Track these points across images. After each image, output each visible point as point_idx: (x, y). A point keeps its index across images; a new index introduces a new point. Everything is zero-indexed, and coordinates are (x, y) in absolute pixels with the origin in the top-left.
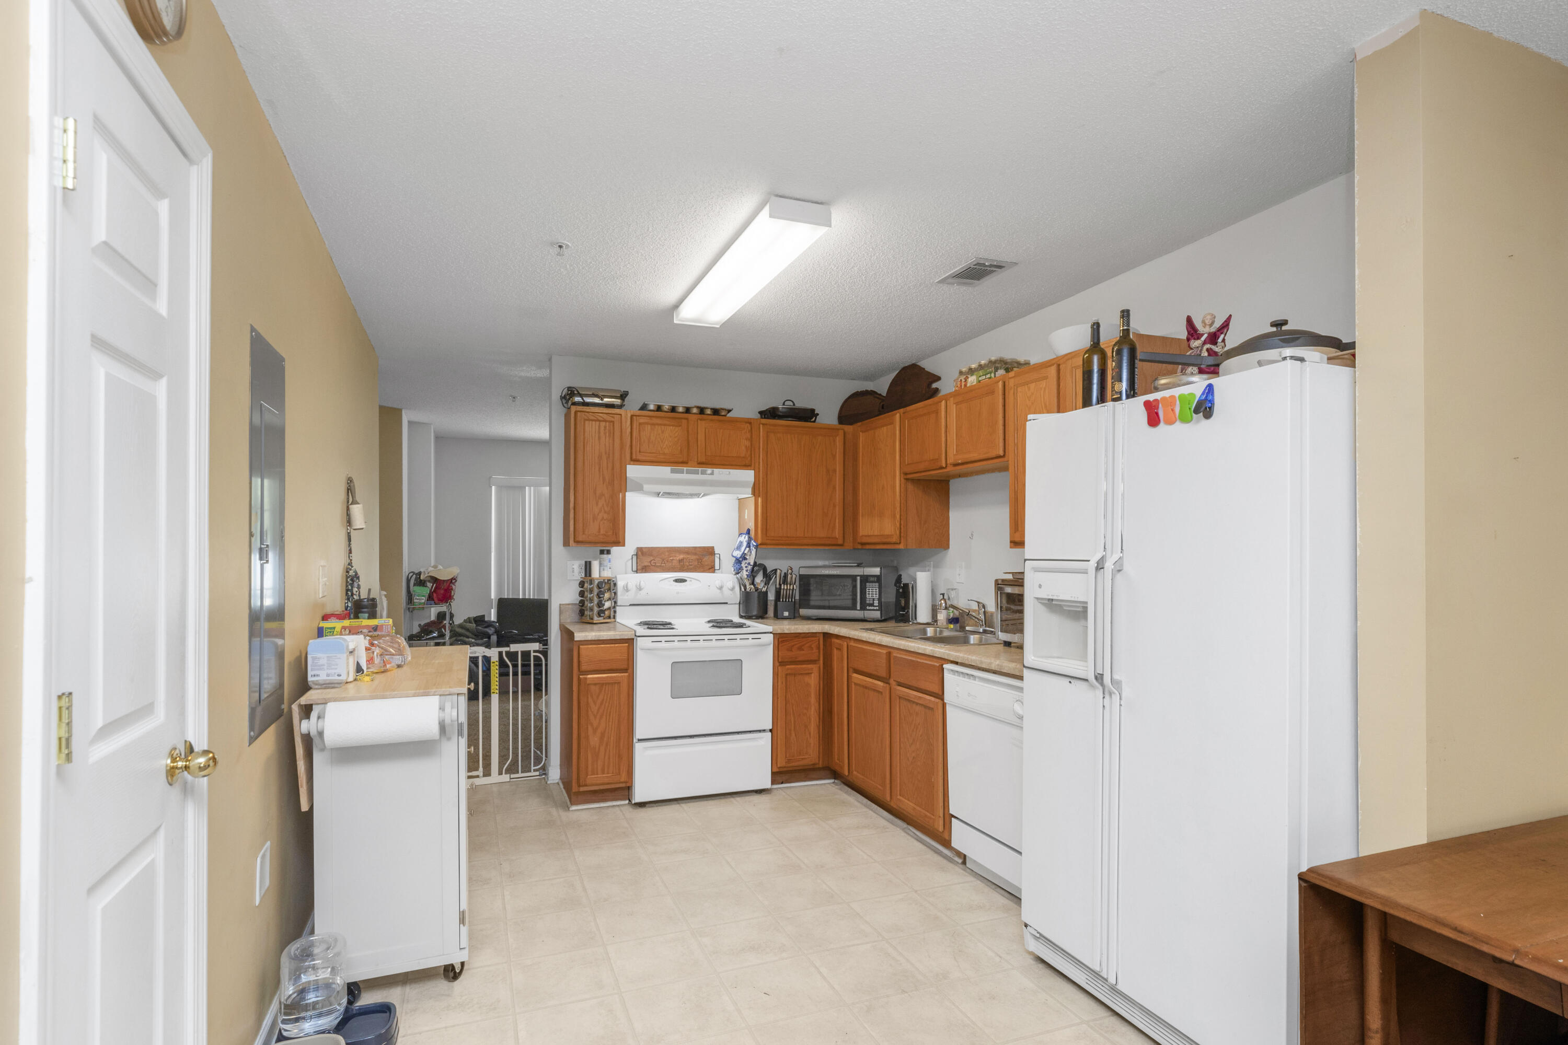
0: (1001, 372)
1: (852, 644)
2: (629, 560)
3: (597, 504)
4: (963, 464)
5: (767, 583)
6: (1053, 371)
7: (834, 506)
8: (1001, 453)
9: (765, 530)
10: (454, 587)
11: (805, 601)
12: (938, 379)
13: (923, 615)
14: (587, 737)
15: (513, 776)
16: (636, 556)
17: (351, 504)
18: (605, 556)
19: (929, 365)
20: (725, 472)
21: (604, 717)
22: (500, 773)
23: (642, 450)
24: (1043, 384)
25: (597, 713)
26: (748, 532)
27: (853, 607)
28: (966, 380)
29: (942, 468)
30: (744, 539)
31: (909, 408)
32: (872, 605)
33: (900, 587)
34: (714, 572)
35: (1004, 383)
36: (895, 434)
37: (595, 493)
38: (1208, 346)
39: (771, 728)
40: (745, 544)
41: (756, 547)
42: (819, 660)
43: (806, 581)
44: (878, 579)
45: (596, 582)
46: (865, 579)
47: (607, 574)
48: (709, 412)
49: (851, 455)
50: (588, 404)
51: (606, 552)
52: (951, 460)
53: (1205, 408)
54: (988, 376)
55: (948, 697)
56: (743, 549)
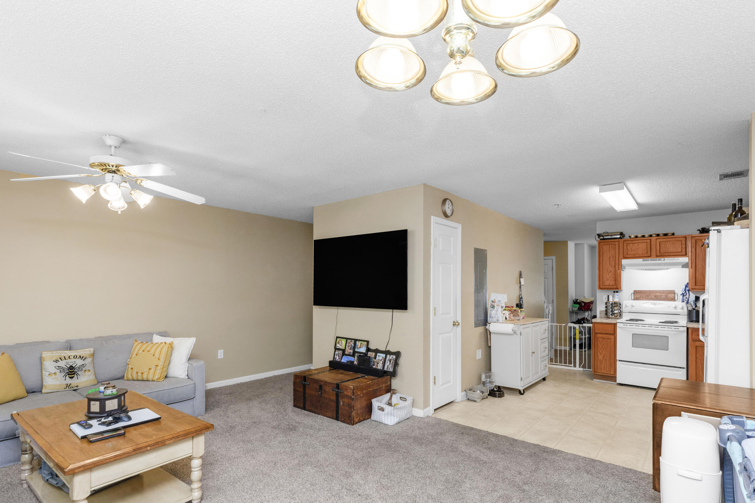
2: (630, 295)
3: (609, 275)
9: (695, 283)
10: (591, 305)
14: (598, 356)
15: (584, 369)
16: (633, 294)
17: (521, 278)
18: (616, 294)
20: (671, 259)
21: (605, 349)
22: (580, 367)
23: (628, 253)
25: (602, 348)
37: (608, 271)
39: (686, 367)
41: (689, 290)
45: (611, 303)
47: (616, 300)
48: (662, 235)
50: (606, 239)
51: (616, 292)
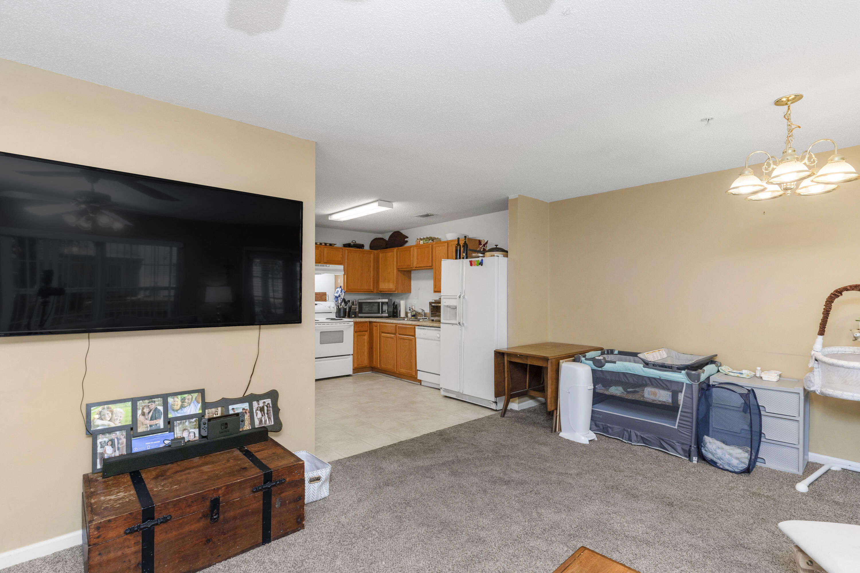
0: (430, 241)
1: (381, 324)
4: (418, 267)
5: (346, 305)
6: (446, 244)
7: (370, 278)
8: (431, 265)
9: (347, 286)
11: (361, 311)
12: (407, 237)
13: (403, 315)
19: (404, 232)
20: (334, 266)
24: (444, 247)
26: (341, 287)
27: (379, 313)
28: (419, 241)
29: (411, 268)
30: (339, 290)
31: (399, 248)
32: (385, 312)
33: (395, 306)
34: (326, 301)
35: (432, 245)
36: (394, 255)
38: (483, 247)
39: (352, 354)
40: (340, 291)
41: (345, 292)
42: (368, 331)
43: (361, 304)
44: (387, 303)
46: (383, 303)
48: (328, 245)
49: (377, 260)
52: (415, 266)
53: (481, 264)
54: (427, 242)
55: (416, 336)
56: (339, 293)
